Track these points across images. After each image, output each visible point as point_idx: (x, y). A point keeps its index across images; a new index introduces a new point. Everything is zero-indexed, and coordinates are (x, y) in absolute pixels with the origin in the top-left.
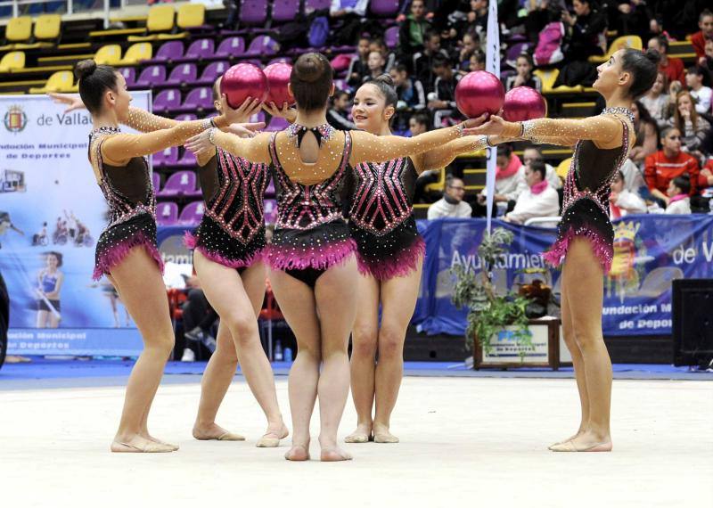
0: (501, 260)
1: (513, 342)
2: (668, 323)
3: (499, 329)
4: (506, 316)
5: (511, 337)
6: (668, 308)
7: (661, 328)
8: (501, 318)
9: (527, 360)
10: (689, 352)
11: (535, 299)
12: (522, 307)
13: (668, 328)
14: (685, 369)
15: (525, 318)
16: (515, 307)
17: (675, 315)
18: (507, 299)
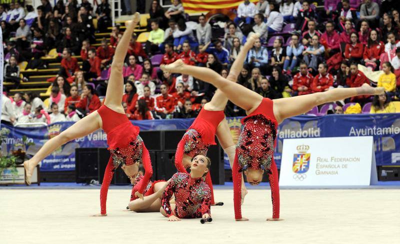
0: (5, 141)
1: (10, 174)
2: (73, 166)
3: (4, 169)
4: (8, 164)
5: (10, 172)
6: (73, 160)
7: (70, 168)
8: (5, 164)
9: (16, 182)
10: (82, 178)
11: (19, 157)
12: (14, 160)
13: (73, 168)
14: (81, 184)
15: (15, 165)
16: (11, 160)
17: (76, 163)
18: (7, 157)
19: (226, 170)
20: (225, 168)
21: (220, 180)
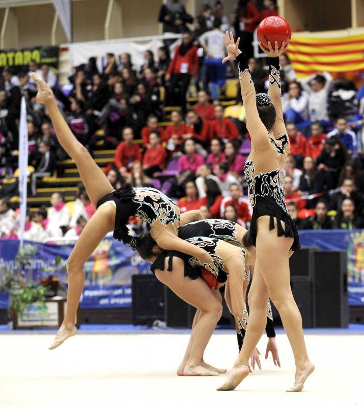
0: (29, 264)
1: (37, 313)
2: (129, 300)
3: (28, 305)
4: (33, 297)
5: (36, 309)
6: (129, 291)
7: (125, 304)
8: (30, 298)
9: (45, 323)
10: (141, 317)
11: (50, 287)
12: (42, 292)
13: (128, 304)
14: (139, 327)
15: (44, 299)
16: (39, 293)
17: (133, 295)
18: (33, 287)
19: (352, 307)
20: (350, 304)
21: (343, 321)
